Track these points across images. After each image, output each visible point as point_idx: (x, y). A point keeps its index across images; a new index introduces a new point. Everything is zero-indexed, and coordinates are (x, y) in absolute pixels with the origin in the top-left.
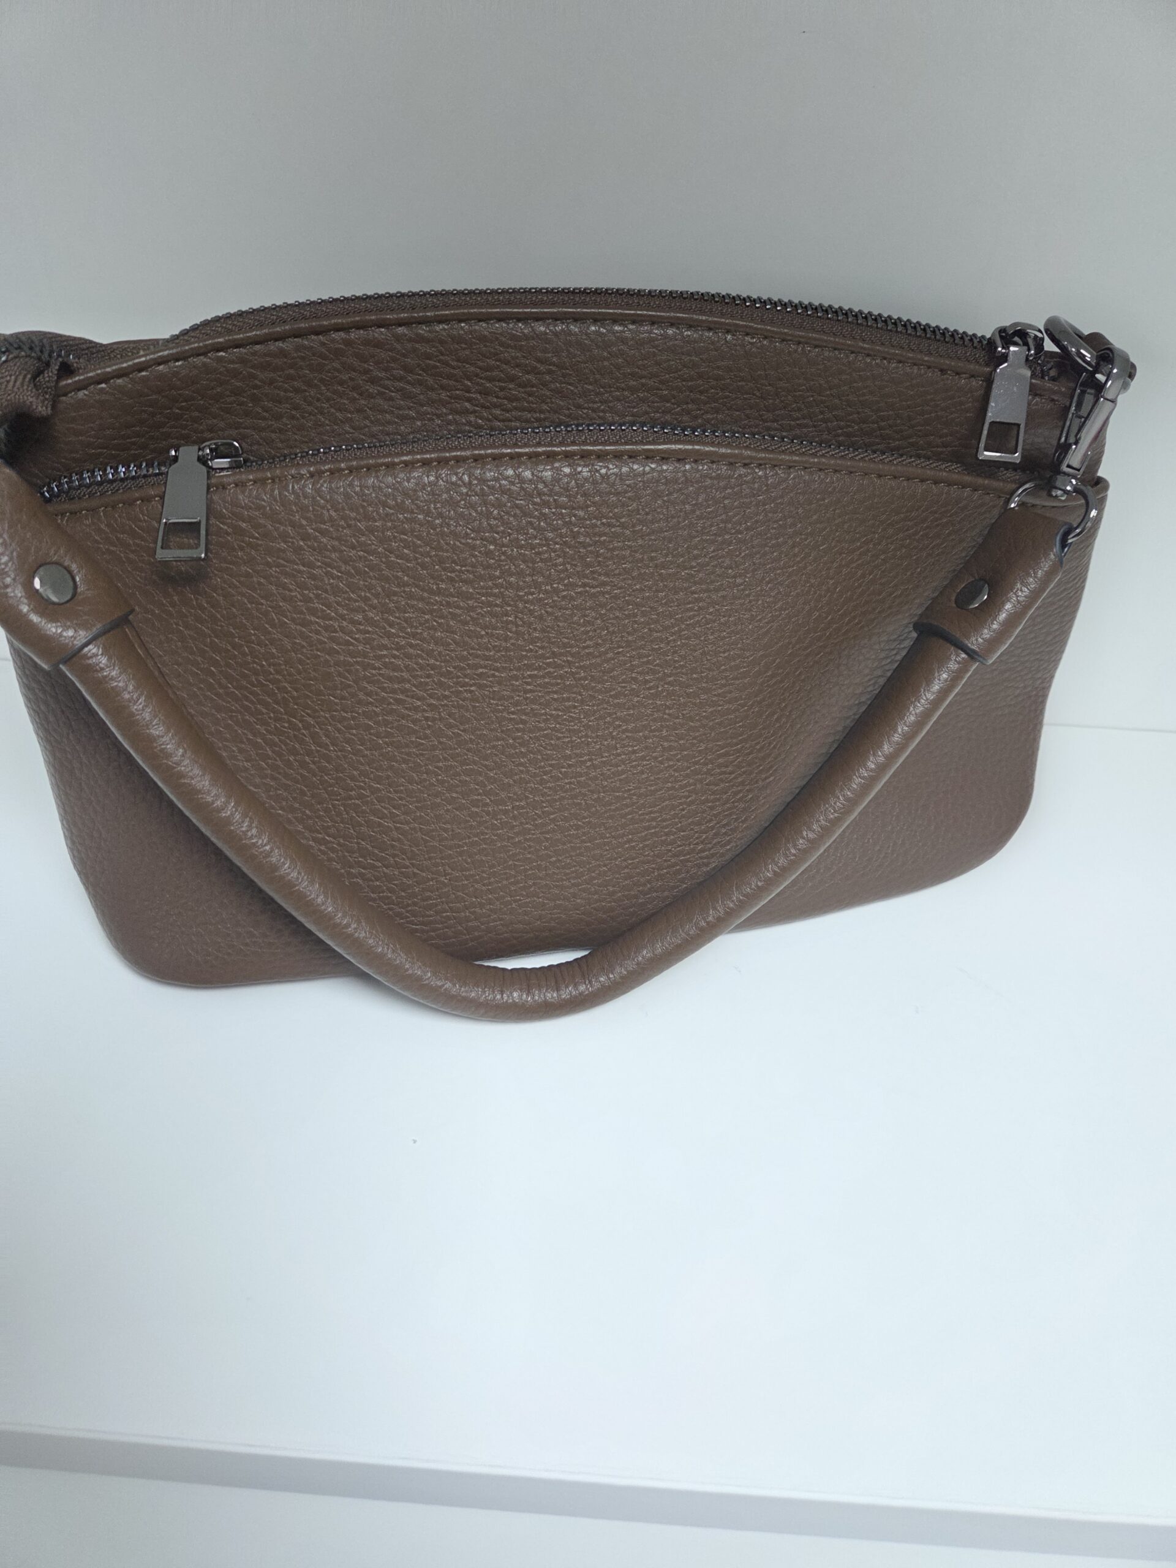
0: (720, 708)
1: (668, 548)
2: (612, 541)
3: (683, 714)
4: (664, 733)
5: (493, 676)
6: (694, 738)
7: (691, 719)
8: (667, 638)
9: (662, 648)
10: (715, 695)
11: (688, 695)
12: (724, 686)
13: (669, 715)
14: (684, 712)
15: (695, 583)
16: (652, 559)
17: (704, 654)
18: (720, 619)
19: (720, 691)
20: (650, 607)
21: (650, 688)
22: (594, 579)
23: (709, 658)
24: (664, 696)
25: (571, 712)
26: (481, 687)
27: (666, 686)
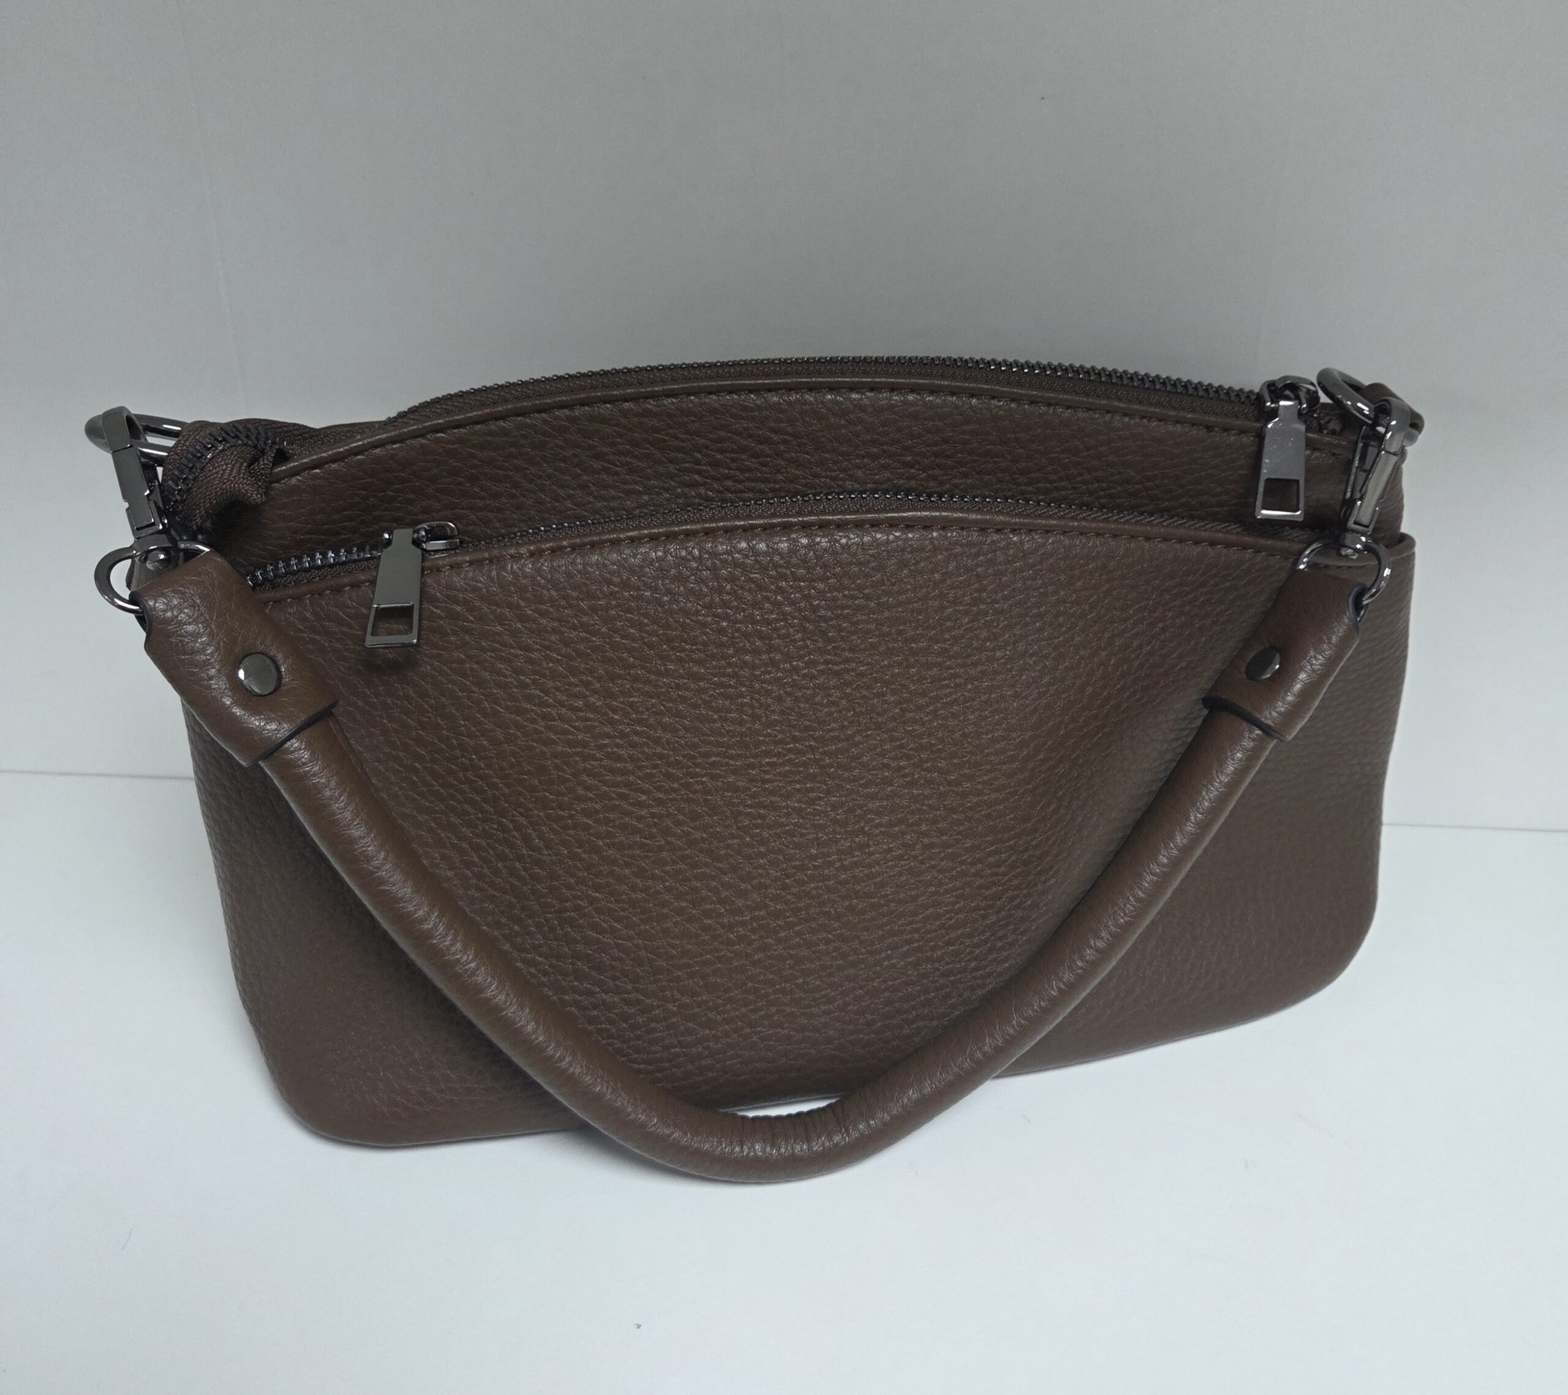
0: (986, 798)
1: (918, 620)
2: (856, 614)
3: (944, 805)
4: (924, 828)
5: (727, 764)
6: (959, 833)
7: (953, 810)
8: (922, 719)
9: (916, 730)
10: (979, 782)
11: (949, 783)
12: (990, 771)
13: (929, 806)
14: (946, 803)
15: (950, 657)
16: (900, 633)
17: (965, 736)
18: (980, 697)
19: (985, 778)
20: (900, 684)
21: (904, 776)
22: (836, 655)
23: (970, 740)
24: (921, 785)
25: (816, 805)
26: (714, 778)
27: (923, 773)
